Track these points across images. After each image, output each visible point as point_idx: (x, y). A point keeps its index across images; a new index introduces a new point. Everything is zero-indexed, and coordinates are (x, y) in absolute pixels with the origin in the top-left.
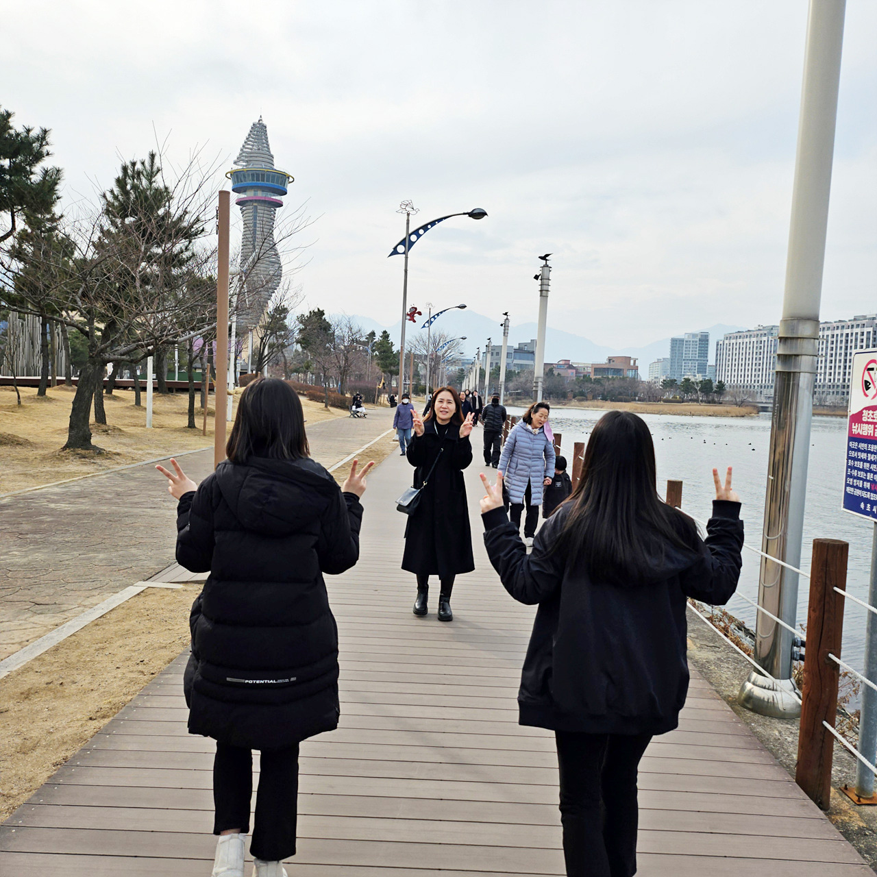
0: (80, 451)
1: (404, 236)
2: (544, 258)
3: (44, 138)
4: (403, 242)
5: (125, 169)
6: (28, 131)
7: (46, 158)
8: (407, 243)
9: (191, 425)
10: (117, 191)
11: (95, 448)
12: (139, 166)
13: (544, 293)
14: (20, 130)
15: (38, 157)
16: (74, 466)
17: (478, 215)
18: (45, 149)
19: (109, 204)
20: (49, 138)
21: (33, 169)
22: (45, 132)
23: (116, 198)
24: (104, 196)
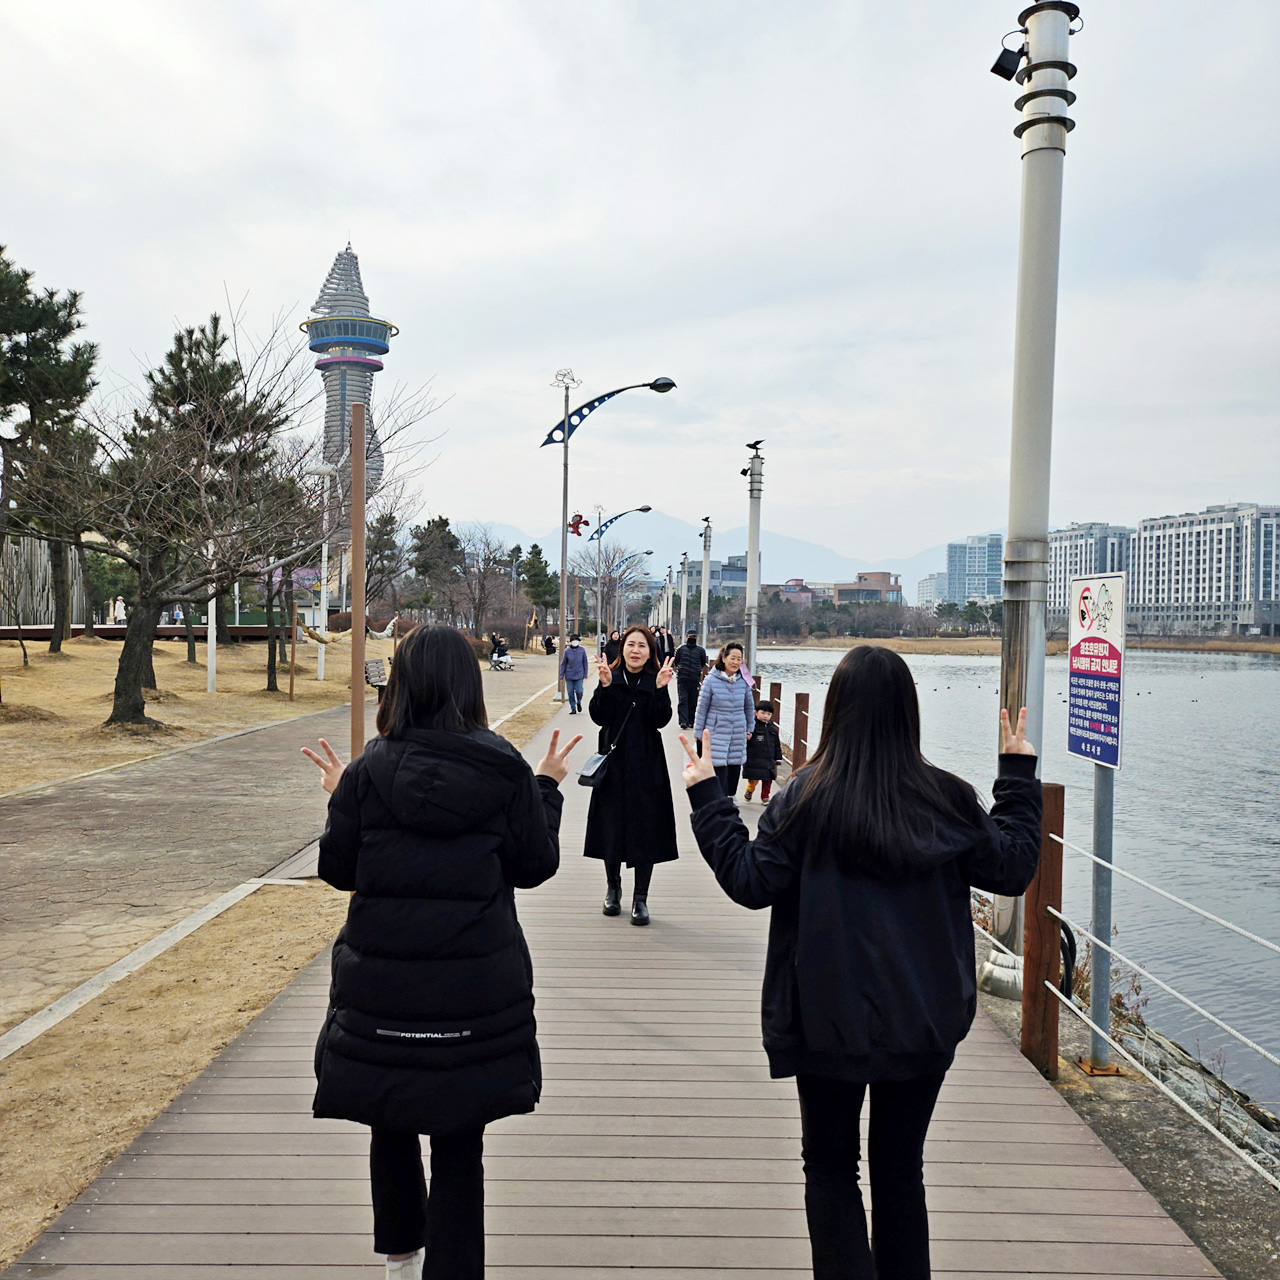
0: (130, 726)
1: (561, 417)
2: (753, 446)
3: (73, 304)
4: (560, 427)
5: (179, 339)
6: (51, 295)
7: (77, 331)
8: (566, 427)
9: (272, 687)
10: (168, 369)
11: (150, 721)
12: (197, 335)
13: (755, 493)
14: (42, 294)
15: (66, 329)
16: (123, 746)
17: (663, 386)
18: (75, 319)
19: (158, 388)
20: (80, 305)
21: (60, 347)
22: (75, 296)
23: (167, 379)
24: (151, 377)
